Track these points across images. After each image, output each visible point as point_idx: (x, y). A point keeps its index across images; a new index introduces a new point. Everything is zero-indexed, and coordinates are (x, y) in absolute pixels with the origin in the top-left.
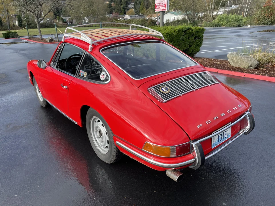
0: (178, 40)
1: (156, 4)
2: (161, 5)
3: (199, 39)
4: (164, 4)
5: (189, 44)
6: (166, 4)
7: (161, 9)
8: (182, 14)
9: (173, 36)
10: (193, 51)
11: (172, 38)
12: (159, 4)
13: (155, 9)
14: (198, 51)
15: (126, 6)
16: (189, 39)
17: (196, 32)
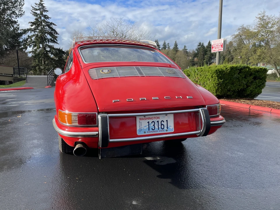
0: (231, 78)
1: (212, 45)
2: (217, 46)
3: (261, 79)
4: (220, 44)
5: (246, 84)
6: (222, 44)
7: (217, 49)
8: (272, 69)
9: (224, 73)
10: (252, 92)
11: (223, 75)
12: (215, 45)
13: (212, 50)
14: (259, 93)
15: (209, 61)
16: (246, 78)
17: (255, 72)
